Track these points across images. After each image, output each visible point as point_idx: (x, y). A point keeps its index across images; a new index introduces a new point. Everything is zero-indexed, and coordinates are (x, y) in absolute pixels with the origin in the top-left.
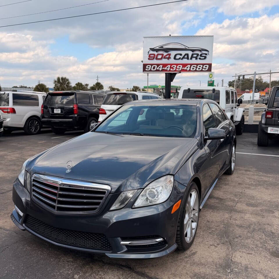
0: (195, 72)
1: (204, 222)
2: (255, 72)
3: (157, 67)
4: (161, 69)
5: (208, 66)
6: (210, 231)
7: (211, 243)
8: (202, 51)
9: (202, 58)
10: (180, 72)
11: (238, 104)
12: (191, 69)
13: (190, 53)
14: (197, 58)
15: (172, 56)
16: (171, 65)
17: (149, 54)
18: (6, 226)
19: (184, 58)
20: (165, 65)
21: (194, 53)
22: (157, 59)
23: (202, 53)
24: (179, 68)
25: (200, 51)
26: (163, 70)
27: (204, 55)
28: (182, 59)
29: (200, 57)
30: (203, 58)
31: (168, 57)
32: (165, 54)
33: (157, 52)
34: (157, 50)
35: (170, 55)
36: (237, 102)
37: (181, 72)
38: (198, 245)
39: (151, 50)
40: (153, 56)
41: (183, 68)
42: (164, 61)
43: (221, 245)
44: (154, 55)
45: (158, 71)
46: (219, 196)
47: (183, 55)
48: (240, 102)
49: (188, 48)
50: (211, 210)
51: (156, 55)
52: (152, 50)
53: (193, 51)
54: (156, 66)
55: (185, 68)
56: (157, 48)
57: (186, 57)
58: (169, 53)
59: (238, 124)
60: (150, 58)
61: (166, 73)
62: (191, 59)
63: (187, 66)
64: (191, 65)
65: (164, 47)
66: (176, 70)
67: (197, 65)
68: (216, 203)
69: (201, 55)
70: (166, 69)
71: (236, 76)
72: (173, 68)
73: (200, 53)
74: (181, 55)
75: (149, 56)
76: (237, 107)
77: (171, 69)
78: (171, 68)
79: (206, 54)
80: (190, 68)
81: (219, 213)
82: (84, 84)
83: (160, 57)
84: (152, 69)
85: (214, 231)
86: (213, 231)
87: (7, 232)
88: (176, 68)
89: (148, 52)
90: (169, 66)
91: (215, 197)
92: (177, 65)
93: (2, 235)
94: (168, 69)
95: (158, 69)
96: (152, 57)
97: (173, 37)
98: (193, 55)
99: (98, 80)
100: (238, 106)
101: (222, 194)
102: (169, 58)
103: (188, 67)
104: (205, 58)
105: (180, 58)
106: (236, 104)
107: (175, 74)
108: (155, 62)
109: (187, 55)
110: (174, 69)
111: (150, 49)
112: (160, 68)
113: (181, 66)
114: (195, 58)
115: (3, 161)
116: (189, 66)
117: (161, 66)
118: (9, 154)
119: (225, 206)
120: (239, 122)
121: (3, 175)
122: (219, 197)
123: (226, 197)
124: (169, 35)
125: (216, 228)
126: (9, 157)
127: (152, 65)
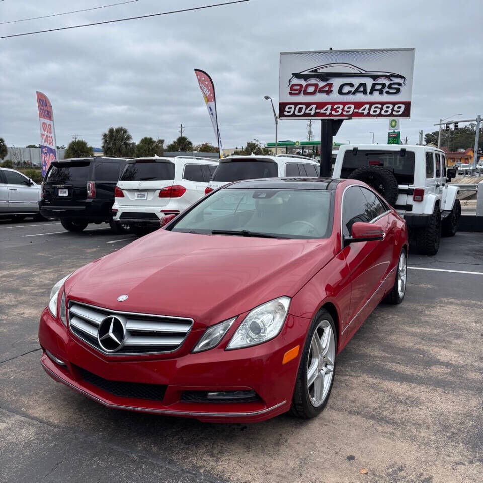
0: (378, 118)
1: (432, 415)
2: (479, 116)
3: (306, 109)
4: (313, 112)
5: (403, 106)
6: (448, 434)
7: (457, 460)
8: (392, 78)
9: (391, 91)
10: (350, 117)
11: (448, 179)
12: (372, 113)
13: (369, 82)
14: (383, 91)
15: (335, 88)
16: (333, 104)
17: (291, 84)
18: (50, 418)
19: (357, 91)
20: (320, 105)
21: (376, 82)
22: (306, 93)
23: (391, 82)
24: (349, 110)
25: (388, 77)
26: (317, 114)
27: (396, 86)
28: (354, 93)
29: (388, 89)
30: (394, 91)
31: (326, 89)
32: (321, 84)
33: (305, 80)
34: (306, 77)
35: (330, 85)
36: (445, 175)
37: (353, 118)
38: (430, 464)
39: (295, 77)
40: (299, 87)
41: (355, 110)
42: (320, 97)
43: (478, 463)
44: (301, 85)
45: (309, 115)
46: (451, 360)
47: (356, 86)
48: (451, 174)
49: (364, 72)
50: (441, 390)
51: (304, 85)
52: (298, 76)
53: (375, 77)
54: (304, 107)
55: (360, 111)
56: (307, 73)
57: (361, 89)
58: (330, 82)
59: (447, 215)
60: (293, 92)
61: (322, 120)
62: (371, 93)
63: (363, 106)
64: (371, 104)
65: (320, 71)
66: (341, 115)
67: (383, 104)
68: (446, 374)
69: (390, 86)
70: (322, 111)
71: (440, 124)
72: (337, 109)
73: (387, 82)
74: (351, 85)
75: (292, 89)
76: (446, 184)
77: (333, 113)
78: (332, 109)
79: (400, 84)
80: (370, 109)
81: (458, 396)
82: (155, 139)
83: (311, 89)
84: (297, 113)
85: (457, 433)
86: (453, 433)
87: (56, 430)
88: (343, 110)
89: (290, 81)
90: (329, 106)
91: (442, 362)
92: (344, 104)
93: (47, 435)
94: (328, 112)
95: (307, 111)
96: (296, 90)
97: (336, 52)
98: (374, 85)
99: (182, 132)
100: (448, 181)
101: (454, 355)
102: (329, 92)
103: (365, 108)
104: (398, 90)
105: (349, 92)
106: (443, 179)
107: (341, 121)
108: (302, 98)
109: (364, 85)
110: (338, 111)
111: (293, 74)
112: (311, 110)
113: (353, 106)
114: (379, 92)
115: (28, 288)
116: (367, 106)
117: (314, 106)
118: (35, 273)
119: (466, 381)
120: (450, 212)
121: (30, 313)
122: (450, 362)
123: (464, 362)
124: (329, 49)
125: (459, 426)
126: (37, 279)
127: (296, 104)
